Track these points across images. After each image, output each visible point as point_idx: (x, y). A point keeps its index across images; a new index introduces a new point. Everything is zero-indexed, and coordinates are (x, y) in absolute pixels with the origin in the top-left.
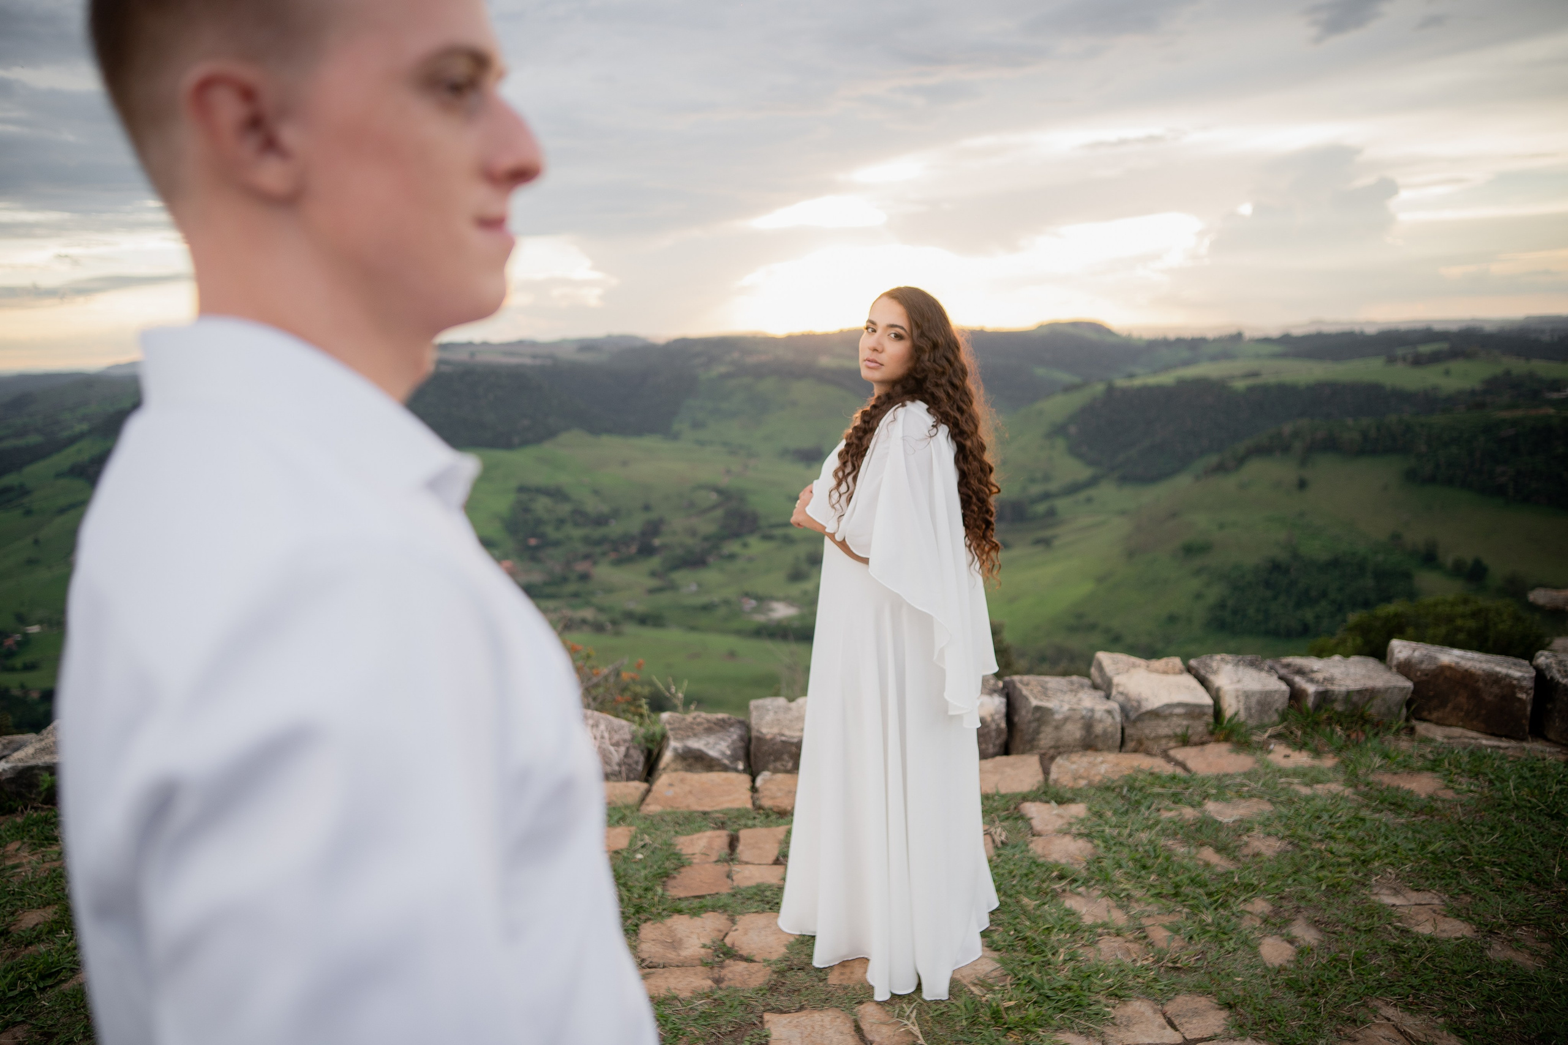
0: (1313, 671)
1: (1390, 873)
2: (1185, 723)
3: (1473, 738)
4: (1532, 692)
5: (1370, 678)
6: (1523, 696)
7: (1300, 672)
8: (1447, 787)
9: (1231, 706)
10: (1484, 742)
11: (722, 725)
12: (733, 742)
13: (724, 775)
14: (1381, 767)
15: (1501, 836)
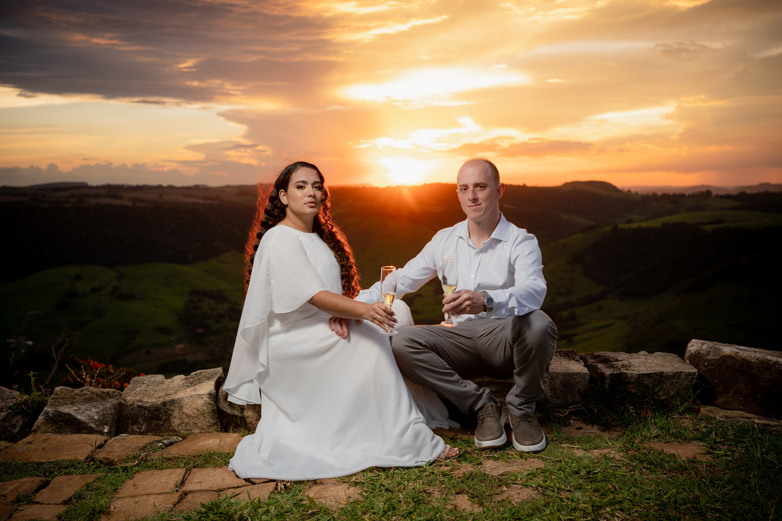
0: (617, 360)
1: (618, 517)
3: (747, 418)
5: (662, 366)
7: (606, 361)
8: (708, 453)
10: (756, 421)
11: (103, 397)
12: (105, 409)
13: (86, 436)
14: (657, 437)
15: (733, 489)
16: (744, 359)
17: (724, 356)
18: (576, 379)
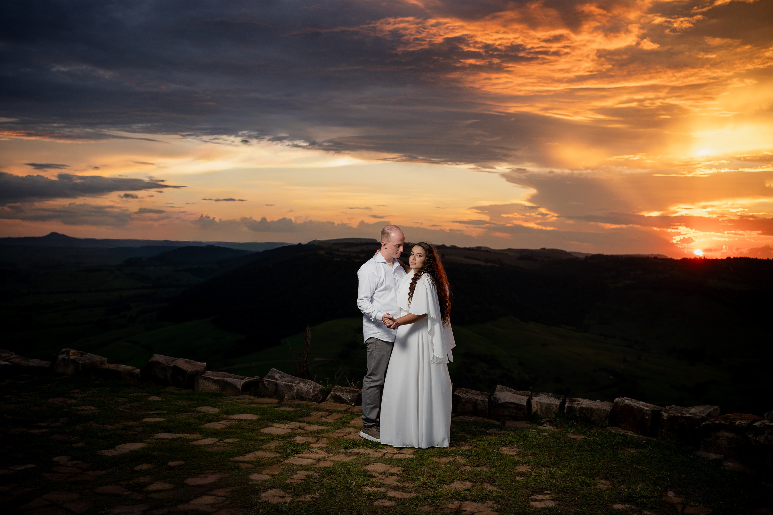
2: (515, 411)
4: (651, 416)
6: (647, 418)
9: (535, 407)
11: (354, 392)
12: (353, 396)
13: (345, 404)
16: (632, 406)
17: (625, 404)
18: (552, 406)
